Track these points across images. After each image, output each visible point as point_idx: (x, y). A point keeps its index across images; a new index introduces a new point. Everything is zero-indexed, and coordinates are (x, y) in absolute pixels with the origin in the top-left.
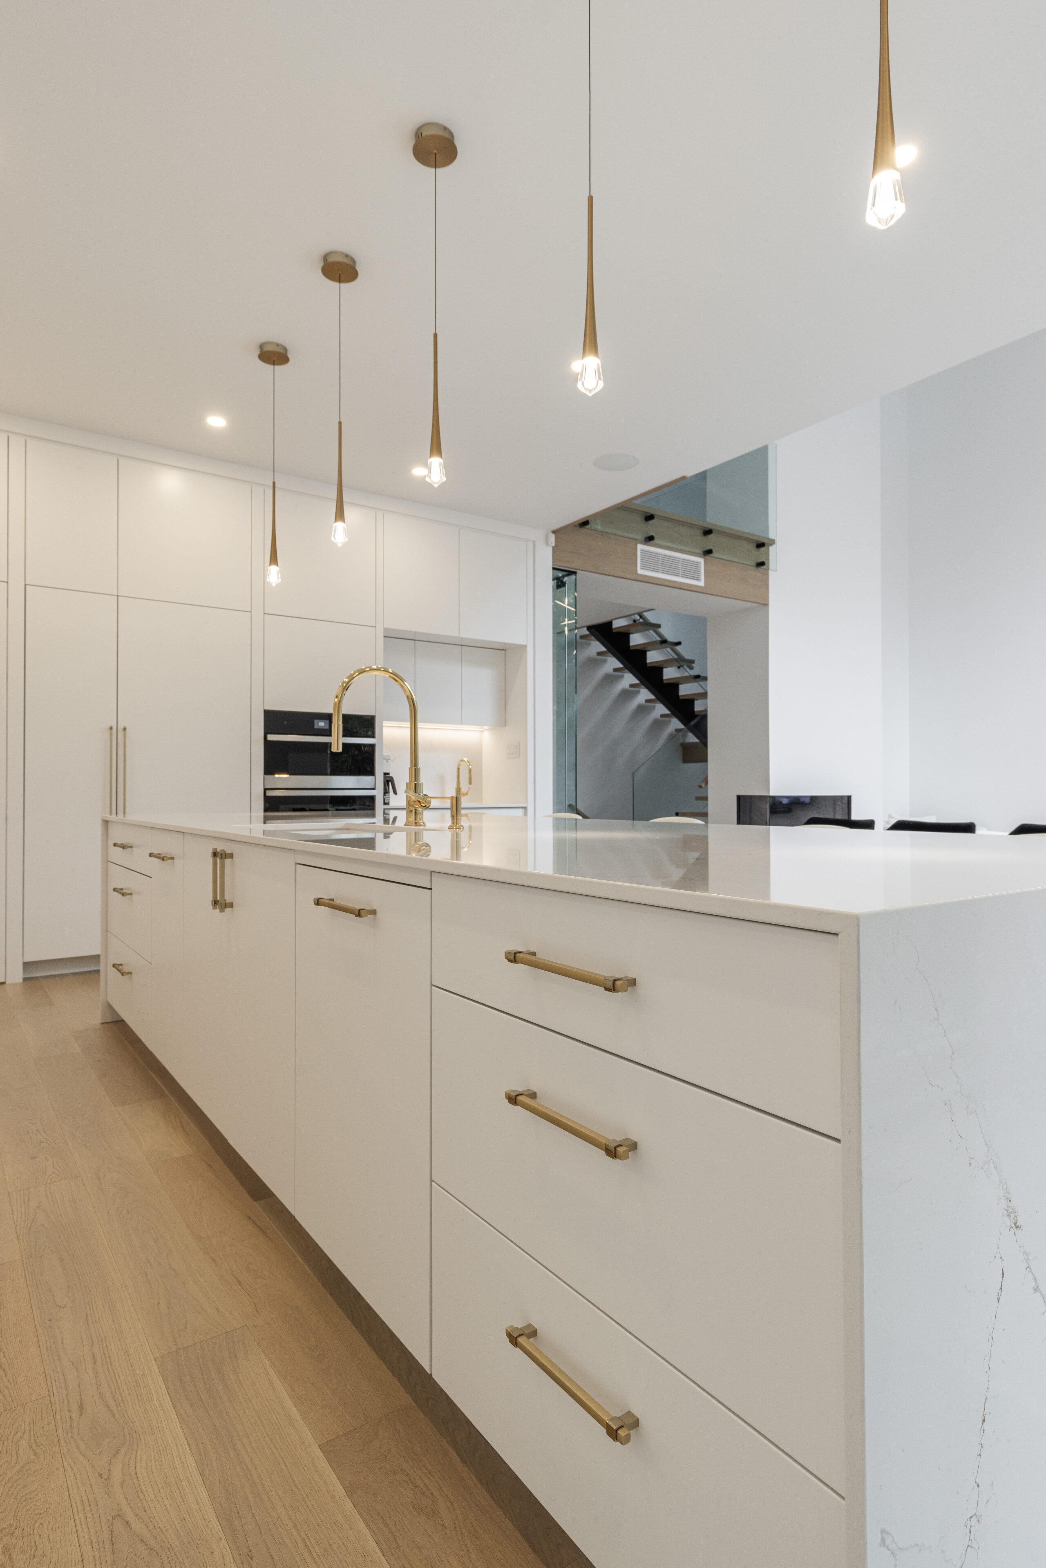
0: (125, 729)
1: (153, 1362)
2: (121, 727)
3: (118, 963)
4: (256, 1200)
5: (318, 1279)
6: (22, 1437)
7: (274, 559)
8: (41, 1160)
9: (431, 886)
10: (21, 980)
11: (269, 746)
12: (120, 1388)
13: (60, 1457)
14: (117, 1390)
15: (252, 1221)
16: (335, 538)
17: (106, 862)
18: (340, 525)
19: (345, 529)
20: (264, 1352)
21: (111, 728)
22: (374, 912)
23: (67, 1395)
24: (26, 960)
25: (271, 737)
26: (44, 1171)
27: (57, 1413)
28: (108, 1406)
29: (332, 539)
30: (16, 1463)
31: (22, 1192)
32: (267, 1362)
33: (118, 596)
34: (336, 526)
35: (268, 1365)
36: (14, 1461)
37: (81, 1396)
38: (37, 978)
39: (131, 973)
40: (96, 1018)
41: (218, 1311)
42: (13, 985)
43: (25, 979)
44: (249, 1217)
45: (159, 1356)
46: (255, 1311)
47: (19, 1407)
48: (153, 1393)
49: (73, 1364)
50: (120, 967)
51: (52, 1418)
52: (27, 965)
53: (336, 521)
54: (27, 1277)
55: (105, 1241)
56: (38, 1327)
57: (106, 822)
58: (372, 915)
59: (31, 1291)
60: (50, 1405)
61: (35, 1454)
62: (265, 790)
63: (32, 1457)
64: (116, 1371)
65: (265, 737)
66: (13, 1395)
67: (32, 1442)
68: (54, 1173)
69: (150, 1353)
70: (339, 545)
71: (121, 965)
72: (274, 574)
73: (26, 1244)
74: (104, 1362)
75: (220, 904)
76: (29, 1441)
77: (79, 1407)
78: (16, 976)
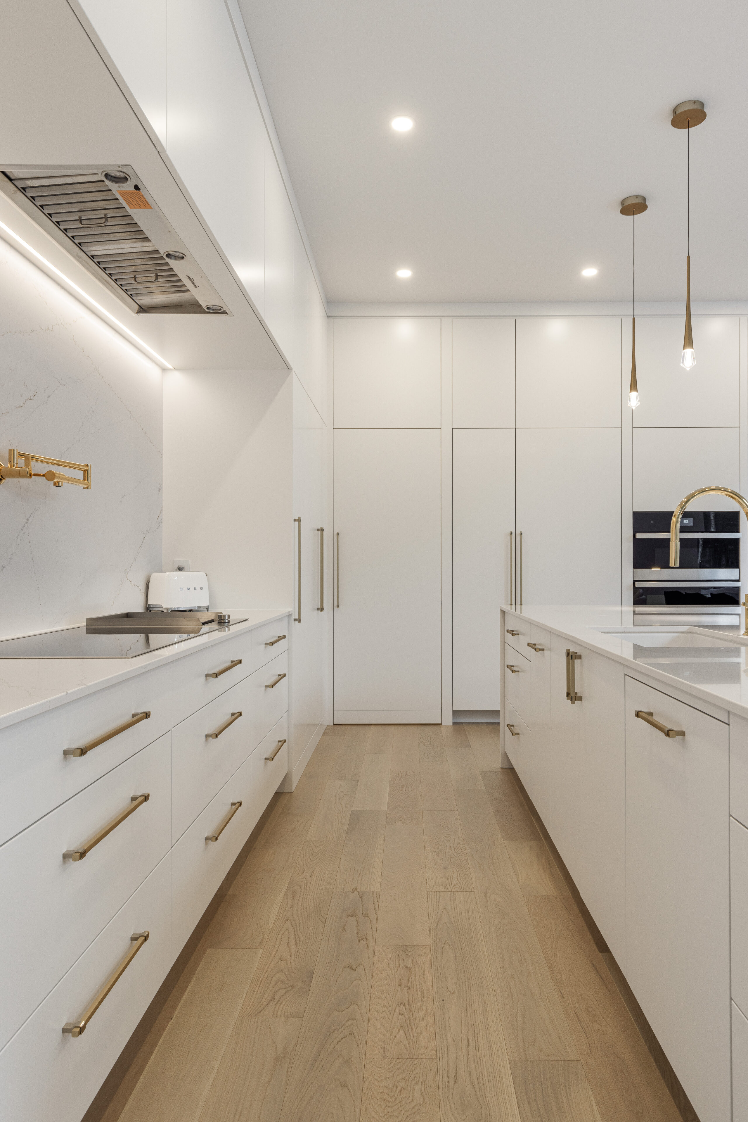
0: (521, 534)
1: (508, 1063)
2: (518, 532)
3: (511, 724)
4: (600, 952)
5: (646, 1041)
6: (417, 1083)
7: (634, 386)
8: (450, 872)
9: (729, 723)
10: (452, 724)
11: (637, 543)
12: (483, 1074)
13: (438, 1110)
14: (481, 1076)
15: (596, 969)
16: (684, 364)
17: (504, 643)
18: (689, 351)
19: (693, 353)
20: (592, 1090)
21: (511, 533)
22: (683, 734)
23: (448, 1063)
24: (456, 708)
25: (639, 536)
26: (451, 881)
27: (440, 1075)
28: (473, 1084)
29: (681, 364)
30: (412, 1101)
31: (435, 893)
32: (593, 1100)
33: (516, 428)
34: (684, 352)
35: (594, 1104)
36: (411, 1098)
37: (456, 1069)
38: (461, 723)
39: (518, 734)
40: (497, 764)
41: (560, 1039)
42: (446, 726)
43: (454, 723)
44: (594, 965)
45: (512, 1059)
46: (589, 1051)
47: (418, 1059)
48: (505, 1088)
49: (454, 1041)
50: (512, 727)
51: (437, 1077)
52: (455, 713)
53: (684, 348)
54: (432, 961)
55: (485, 949)
56: (435, 1002)
57: (503, 612)
58: (682, 736)
59: (433, 973)
60: (436, 1066)
61: (424, 1100)
62: (634, 582)
63: (422, 1101)
64: (481, 1059)
65: (634, 536)
66: (415, 1049)
67: (423, 1090)
68: (457, 884)
69: (506, 1054)
70: (688, 369)
71: (513, 726)
72: (634, 399)
73: (434, 935)
74: (474, 1047)
75: (572, 696)
76: (421, 1088)
77: (455, 1077)
78: (448, 720)
